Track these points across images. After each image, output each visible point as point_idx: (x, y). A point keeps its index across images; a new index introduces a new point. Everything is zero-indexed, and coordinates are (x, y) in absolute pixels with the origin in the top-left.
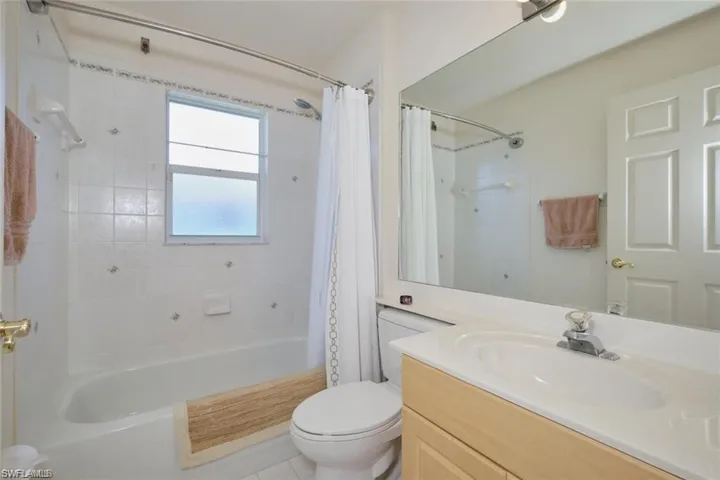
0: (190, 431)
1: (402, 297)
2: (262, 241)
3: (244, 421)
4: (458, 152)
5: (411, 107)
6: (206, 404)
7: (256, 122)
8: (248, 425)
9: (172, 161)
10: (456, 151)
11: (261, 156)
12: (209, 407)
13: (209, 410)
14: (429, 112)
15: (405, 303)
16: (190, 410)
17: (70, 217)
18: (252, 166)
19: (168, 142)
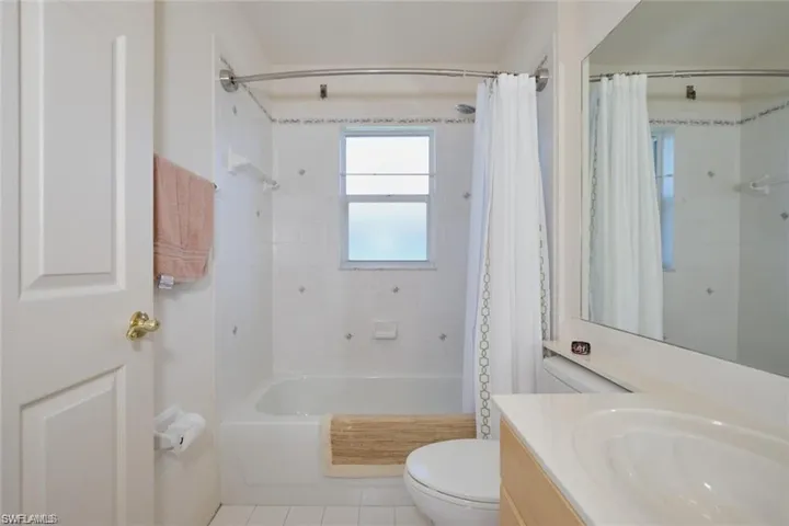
0: (332, 443)
1: (575, 344)
2: (432, 267)
3: (383, 448)
4: (747, 124)
5: (610, 76)
6: (347, 421)
7: (427, 139)
8: (386, 454)
9: (349, 192)
10: (742, 122)
11: (431, 175)
12: (348, 425)
13: (350, 428)
14: (644, 76)
15: (578, 352)
16: (333, 423)
17: (275, 248)
18: (422, 186)
19: (344, 175)
